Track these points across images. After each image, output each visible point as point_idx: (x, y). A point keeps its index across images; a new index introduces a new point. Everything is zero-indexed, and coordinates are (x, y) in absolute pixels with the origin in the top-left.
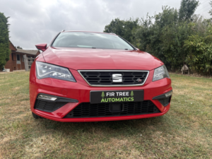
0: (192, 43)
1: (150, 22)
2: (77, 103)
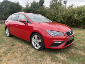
2: (66, 42)
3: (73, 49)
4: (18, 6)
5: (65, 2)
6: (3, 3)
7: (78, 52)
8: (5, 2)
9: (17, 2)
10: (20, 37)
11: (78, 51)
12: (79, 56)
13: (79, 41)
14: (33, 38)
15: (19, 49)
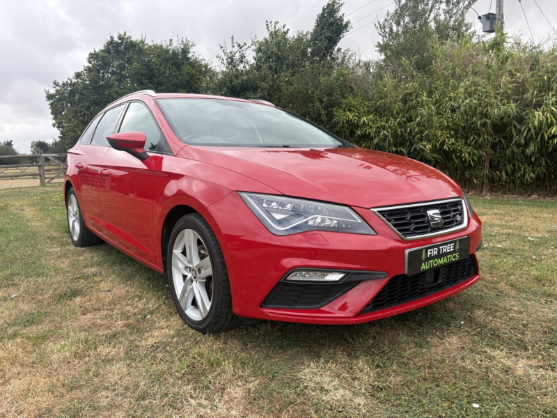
0: (351, 116)
1: (243, 57)
2: (387, 279)
3: (454, 339)
4: (186, 68)
5: (492, 22)
6: (103, 58)
7: (491, 358)
8: (117, 52)
9: (177, 45)
10: (132, 252)
11: (496, 353)
12: (483, 388)
13: (538, 280)
14: (177, 252)
15: (89, 316)
